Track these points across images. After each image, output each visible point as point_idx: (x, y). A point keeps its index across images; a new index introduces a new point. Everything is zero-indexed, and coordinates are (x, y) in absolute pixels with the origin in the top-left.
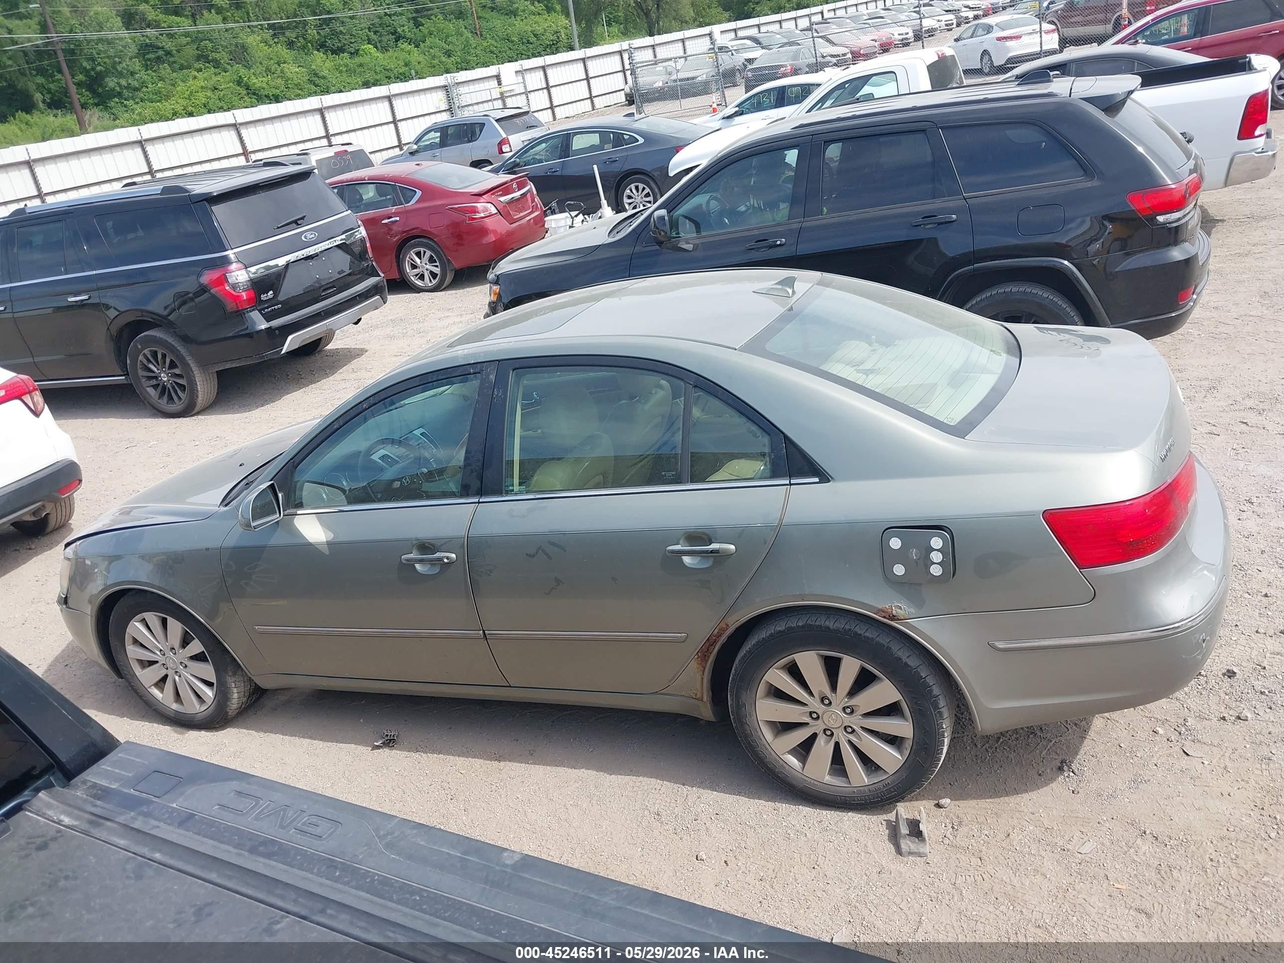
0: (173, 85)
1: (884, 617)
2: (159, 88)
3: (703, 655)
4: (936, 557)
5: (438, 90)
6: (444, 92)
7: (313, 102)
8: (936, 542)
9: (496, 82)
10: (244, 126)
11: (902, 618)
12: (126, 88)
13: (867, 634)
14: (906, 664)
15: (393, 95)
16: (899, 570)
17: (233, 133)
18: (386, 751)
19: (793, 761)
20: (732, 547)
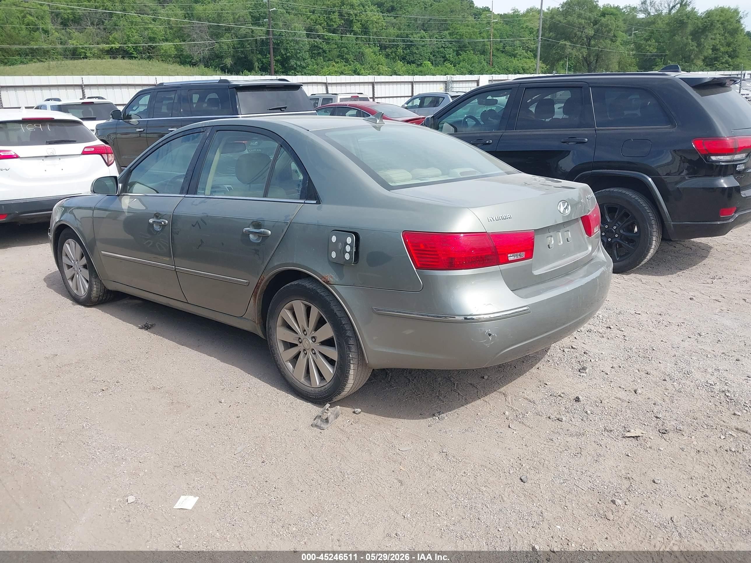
0: (322, 68)
1: (324, 281)
2: (315, 68)
3: (255, 293)
4: (348, 248)
5: (441, 83)
6: (445, 85)
7: (370, 78)
8: (349, 240)
9: (476, 84)
10: (330, 85)
11: (332, 283)
12: (299, 66)
13: (322, 293)
14: (336, 314)
15: (414, 82)
16: (334, 255)
17: (324, 87)
18: (143, 331)
19: (290, 366)
20: (270, 232)
